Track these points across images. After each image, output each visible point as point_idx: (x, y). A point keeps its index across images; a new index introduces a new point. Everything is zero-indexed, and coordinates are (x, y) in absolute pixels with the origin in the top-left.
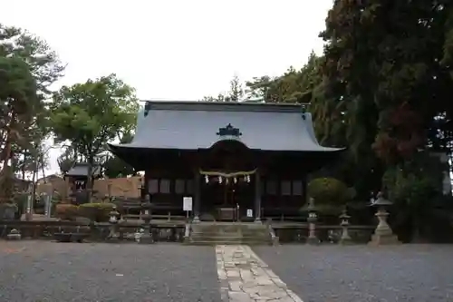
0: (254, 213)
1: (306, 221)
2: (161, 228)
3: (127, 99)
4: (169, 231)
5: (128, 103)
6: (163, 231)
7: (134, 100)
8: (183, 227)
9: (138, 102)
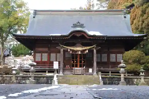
0: (93, 71)
1: (119, 73)
2: (40, 77)
3: (23, 9)
4: (45, 78)
5: (24, 11)
6: (42, 78)
7: (27, 10)
8: (53, 77)
9: (29, 10)
